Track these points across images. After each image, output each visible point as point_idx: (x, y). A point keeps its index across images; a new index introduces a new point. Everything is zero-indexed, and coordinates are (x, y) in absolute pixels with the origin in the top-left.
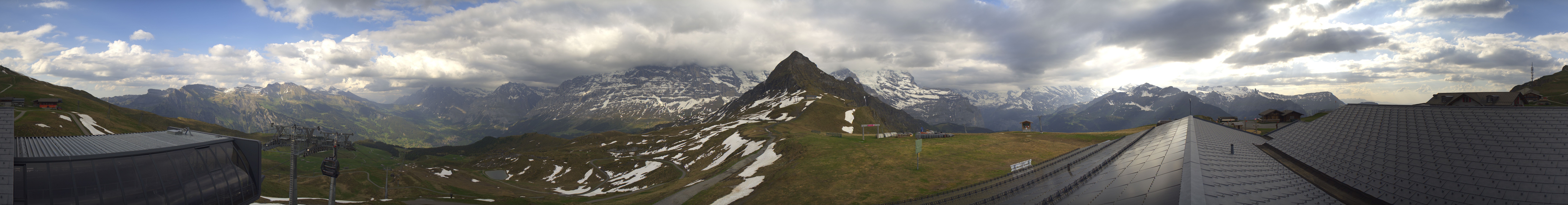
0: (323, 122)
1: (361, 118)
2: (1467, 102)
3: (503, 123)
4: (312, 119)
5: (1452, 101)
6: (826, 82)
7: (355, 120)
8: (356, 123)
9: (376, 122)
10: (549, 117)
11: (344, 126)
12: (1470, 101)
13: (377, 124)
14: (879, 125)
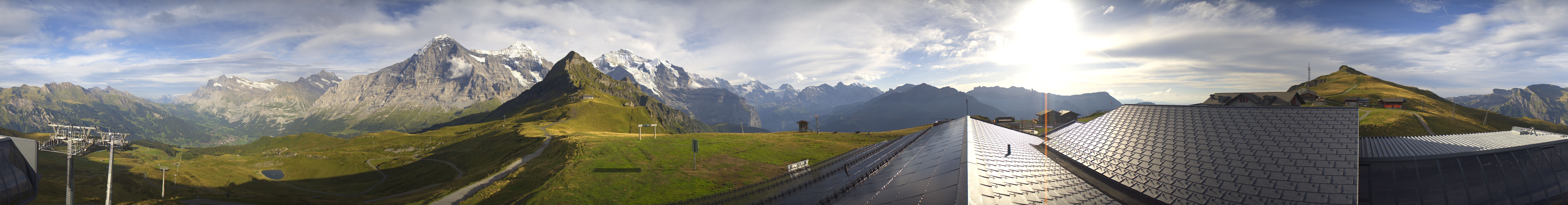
0: (100, 121)
1: (138, 118)
2: (1244, 102)
3: (280, 123)
4: (89, 118)
5: (1228, 101)
6: (603, 82)
7: (131, 119)
8: (133, 122)
9: (153, 122)
10: (326, 116)
11: (121, 126)
12: (1247, 102)
13: (154, 124)
14: (656, 125)
